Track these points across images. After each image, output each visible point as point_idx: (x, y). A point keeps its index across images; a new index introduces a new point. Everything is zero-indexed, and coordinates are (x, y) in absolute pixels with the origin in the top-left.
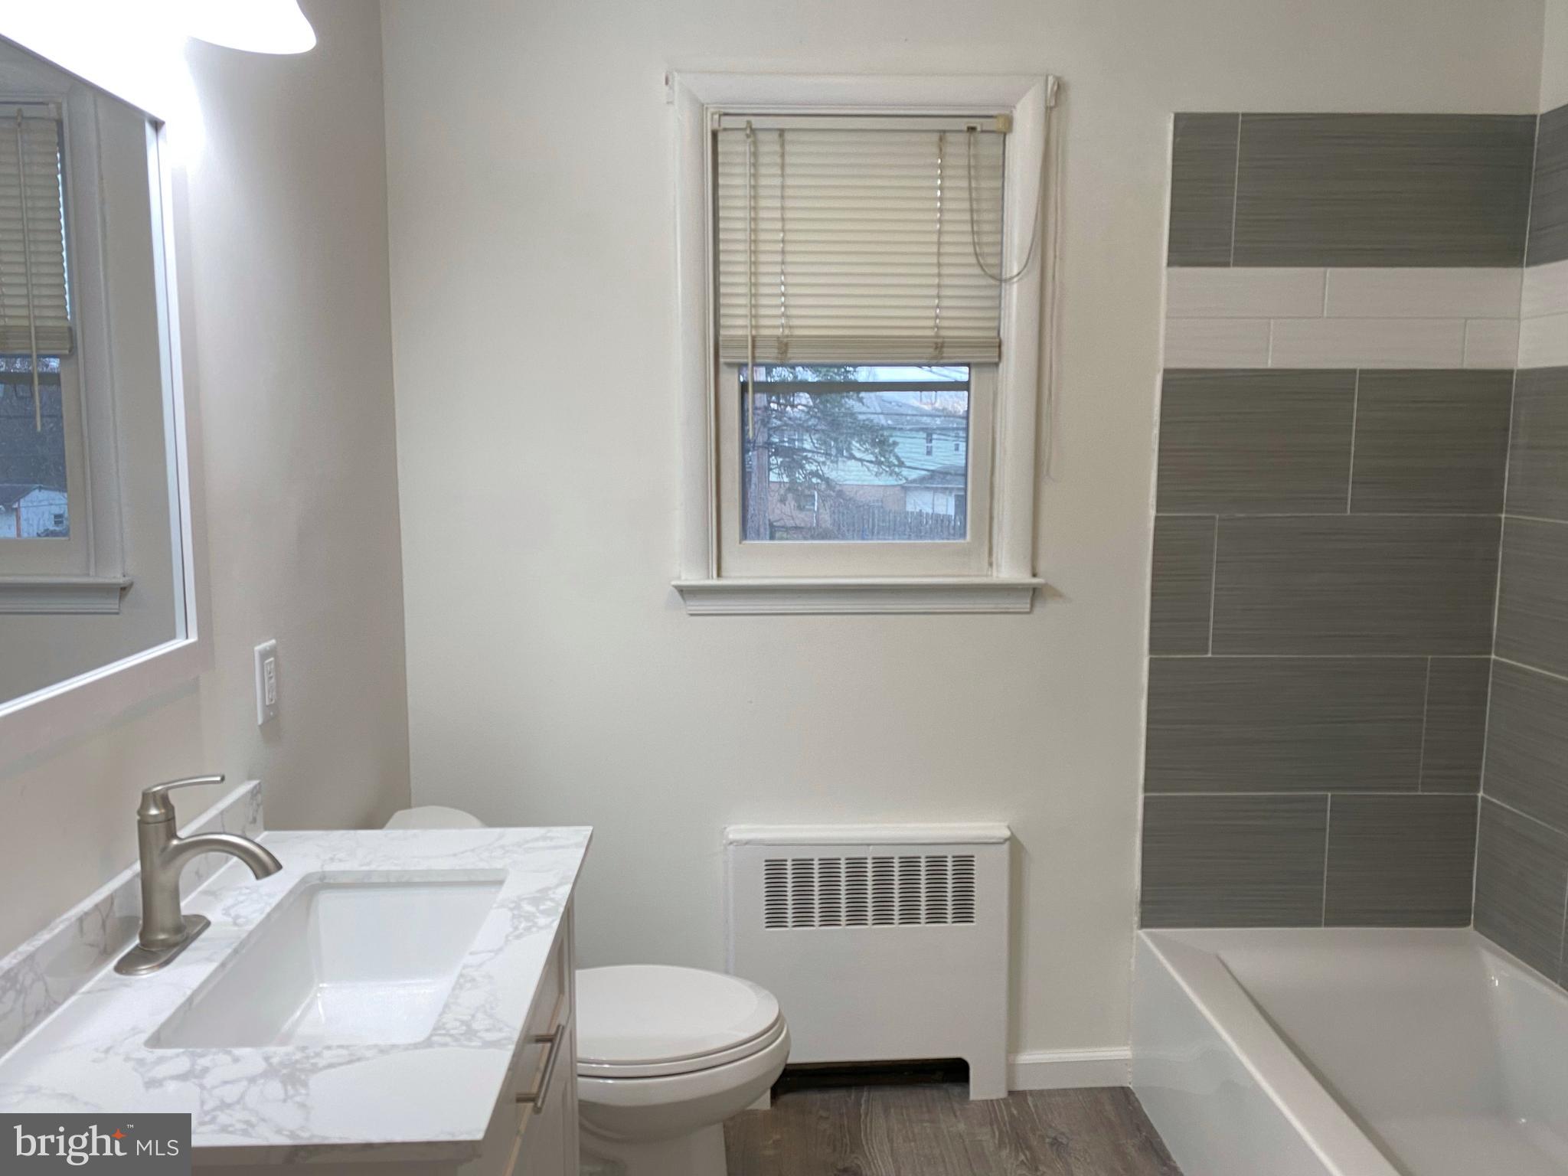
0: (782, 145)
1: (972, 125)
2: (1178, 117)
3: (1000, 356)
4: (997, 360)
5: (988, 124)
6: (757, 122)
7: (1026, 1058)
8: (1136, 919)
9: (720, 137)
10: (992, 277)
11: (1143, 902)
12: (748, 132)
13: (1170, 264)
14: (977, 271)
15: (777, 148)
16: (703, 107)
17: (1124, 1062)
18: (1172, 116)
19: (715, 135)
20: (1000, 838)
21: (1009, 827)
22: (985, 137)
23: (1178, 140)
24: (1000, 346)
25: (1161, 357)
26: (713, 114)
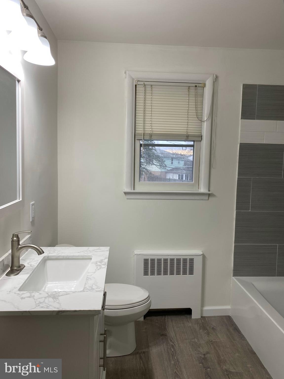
0: (152, 89)
1: (196, 85)
2: (244, 85)
3: (202, 139)
4: (201, 140)
5: (200, 85)
6: (146, 83)
7: (206, 308)
8: (232, 274)
9: (137, 86)
10: (200, 120)
11: (234, 270)
12: (144, 85)
13: (241, 119)
14: (197, 119)
15: (150, 89)
16: (133, 79)
17: (229, 309)
18: (242, 84)
19: (136, 86)
20: (200, 254)
21: (202, 252)
22: (199, 88)
23: (243, 90)
24: (202, 137)
25: (239, 140)
26: (135, 81)
